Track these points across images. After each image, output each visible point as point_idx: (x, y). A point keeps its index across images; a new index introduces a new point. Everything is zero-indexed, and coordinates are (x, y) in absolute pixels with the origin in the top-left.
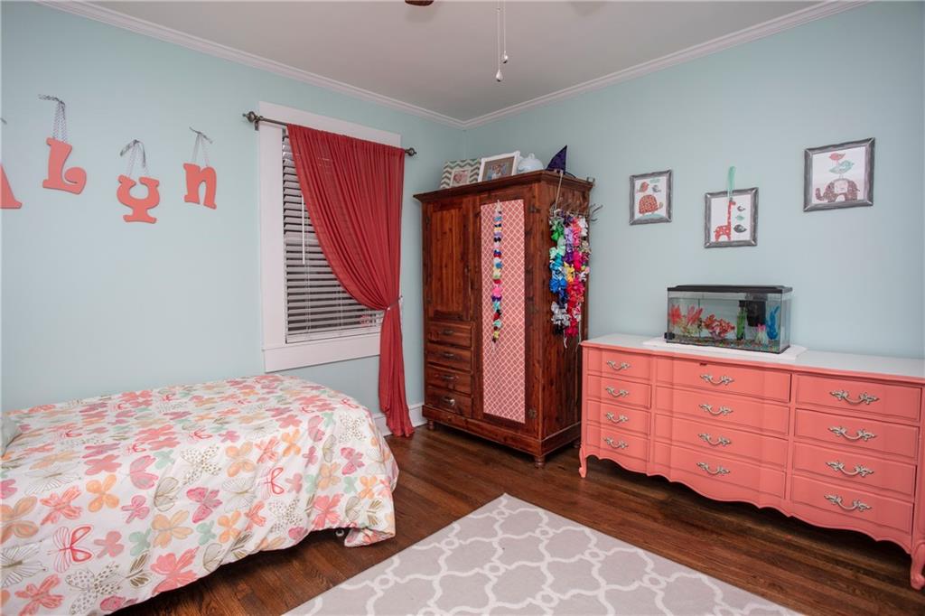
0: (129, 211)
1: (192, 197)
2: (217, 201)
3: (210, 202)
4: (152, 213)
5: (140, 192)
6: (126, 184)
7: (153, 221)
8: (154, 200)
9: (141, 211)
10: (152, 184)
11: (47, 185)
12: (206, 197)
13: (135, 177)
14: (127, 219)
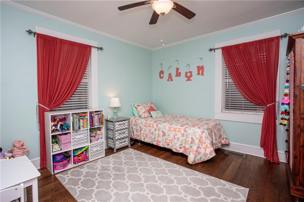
0: (187, 79)
1: (198, 74)
2: (204, 74)
3: (202, 74)
4: (191, 79)
5: (189, 75)
6: (186, 73)
7: (191, 80)
8: (191, 76)
9: (189, 78)
10: (191, 72)
11: (176, 76)
12: (202, 73)
13: (188, 72)
14: (187, 80)
